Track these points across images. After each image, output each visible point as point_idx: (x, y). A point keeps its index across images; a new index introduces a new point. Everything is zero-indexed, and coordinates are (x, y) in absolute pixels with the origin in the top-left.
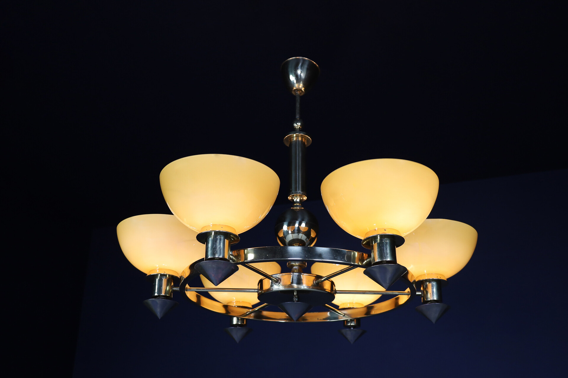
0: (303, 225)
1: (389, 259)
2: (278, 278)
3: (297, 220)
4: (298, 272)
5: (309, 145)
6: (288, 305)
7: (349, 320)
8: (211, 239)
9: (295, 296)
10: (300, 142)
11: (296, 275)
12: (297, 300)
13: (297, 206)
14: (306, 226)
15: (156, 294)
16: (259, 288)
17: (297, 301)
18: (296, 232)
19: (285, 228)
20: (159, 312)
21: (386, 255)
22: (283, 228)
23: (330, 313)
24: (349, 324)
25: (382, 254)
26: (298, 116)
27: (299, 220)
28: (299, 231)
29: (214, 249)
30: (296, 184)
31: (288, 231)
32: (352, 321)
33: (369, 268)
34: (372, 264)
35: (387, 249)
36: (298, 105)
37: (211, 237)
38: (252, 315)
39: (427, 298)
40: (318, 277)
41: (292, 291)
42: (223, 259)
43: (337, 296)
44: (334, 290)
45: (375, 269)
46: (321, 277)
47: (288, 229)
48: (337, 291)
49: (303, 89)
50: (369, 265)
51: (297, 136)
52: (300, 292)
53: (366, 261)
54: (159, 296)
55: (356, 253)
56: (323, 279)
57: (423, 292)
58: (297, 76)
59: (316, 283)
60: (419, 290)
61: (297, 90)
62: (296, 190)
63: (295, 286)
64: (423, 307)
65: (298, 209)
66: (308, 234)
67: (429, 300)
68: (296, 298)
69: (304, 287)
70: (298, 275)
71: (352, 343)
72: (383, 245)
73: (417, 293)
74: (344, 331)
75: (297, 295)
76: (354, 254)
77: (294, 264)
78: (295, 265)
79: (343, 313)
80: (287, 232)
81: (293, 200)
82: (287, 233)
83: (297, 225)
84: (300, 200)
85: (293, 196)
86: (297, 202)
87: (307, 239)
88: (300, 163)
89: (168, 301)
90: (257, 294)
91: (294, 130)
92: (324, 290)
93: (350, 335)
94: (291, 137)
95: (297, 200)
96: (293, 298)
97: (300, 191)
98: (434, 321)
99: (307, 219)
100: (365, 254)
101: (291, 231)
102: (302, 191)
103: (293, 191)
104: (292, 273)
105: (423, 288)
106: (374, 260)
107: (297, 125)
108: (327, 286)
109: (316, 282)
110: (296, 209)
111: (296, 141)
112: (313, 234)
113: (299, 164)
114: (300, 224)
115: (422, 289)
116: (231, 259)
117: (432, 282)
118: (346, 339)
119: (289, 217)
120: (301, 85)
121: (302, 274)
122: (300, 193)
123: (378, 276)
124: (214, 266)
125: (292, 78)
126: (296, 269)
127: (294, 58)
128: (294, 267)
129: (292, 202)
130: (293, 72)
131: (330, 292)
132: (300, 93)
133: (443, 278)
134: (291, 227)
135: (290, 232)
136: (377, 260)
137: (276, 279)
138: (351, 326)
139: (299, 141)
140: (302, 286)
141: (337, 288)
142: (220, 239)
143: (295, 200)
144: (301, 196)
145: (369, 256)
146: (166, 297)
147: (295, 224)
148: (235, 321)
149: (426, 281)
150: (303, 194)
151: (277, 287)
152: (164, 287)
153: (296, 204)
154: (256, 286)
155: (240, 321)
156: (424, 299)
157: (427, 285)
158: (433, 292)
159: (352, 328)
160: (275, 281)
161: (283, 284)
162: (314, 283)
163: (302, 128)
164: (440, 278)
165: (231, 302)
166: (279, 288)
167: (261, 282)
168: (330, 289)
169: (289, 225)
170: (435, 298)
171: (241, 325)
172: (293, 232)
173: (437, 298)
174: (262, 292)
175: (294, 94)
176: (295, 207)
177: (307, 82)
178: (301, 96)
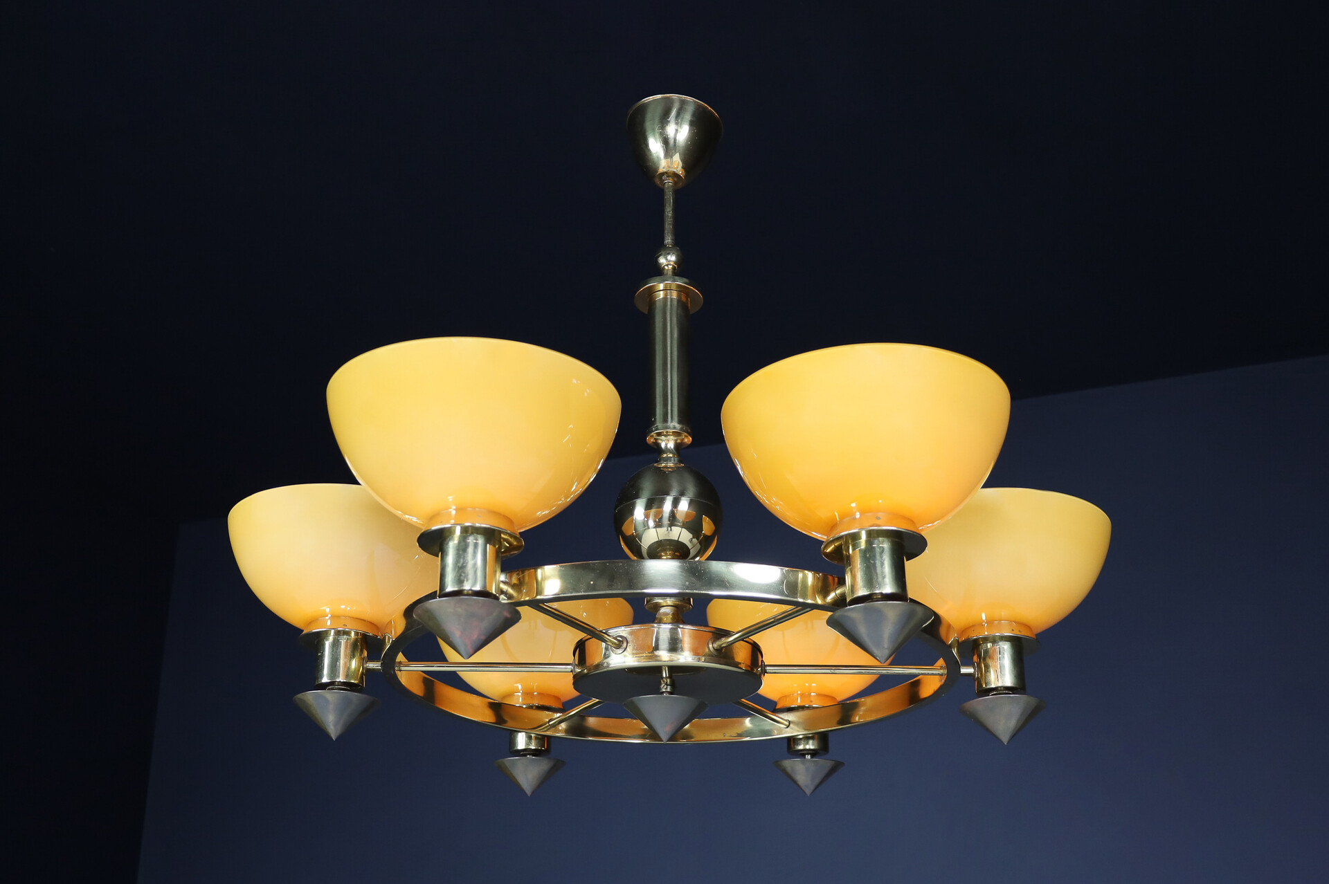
0: (684, 505)
1: (888, 590)
2: (621, 636)
3: (668, 494)
4: (670, 621)
5: (697, 309)
6: (646, 702)
7: (801, 737)
8: (452, 546)
9: (665, 681)
10: (675, 303)
11: (668, 630)
12: (669, 690)
13: (668, 459)
14: (690, 507)
15: (325, 680)
16: (577, 663)
17: (671, 693)
18: (666, 521)
19: (639, 512)
20: (332, 723)
21: (880, 579)
22: (632, 514)
23: (751, 722)
24: (801, 747)
25: (870, 580)
26: (668, 240)
27: (674, 493)
28: (673, 519)
29: (461, 569)
30: (665, 405)
31: (647, 521)
32: (807, 738)
33: (839, 613)
34: (848, 601)
35: (882, 564)
36: (669, 212)
37: (452, 539)
38: (563, 726)
39: (988, 682)
40: (721, 633)
41: (657, 670)
42: (484, 594)
43: (766, 679)
44: (760, 664)
45: (854, 615)
46: (727, 633)
47: (646, 516)
48: (768, 668)
49: (681, 172)
50: (841, 602)
51: (667, 289)
52: (675, 670)
53: (833, 595)
54: (332, 683)
55: (810, 576)
56: (731, 639)
57: (977, 668)
58: (666, 141)
59: (713, 647)
60: (969, 663)
61: (667, 174)
62: (665, 420)
63: (664, 656)
64: (979, 705)
65: (670, 466)
66: (694, 526)
67: (993, 686)
68: (666, 684)
69: (686, 658)
70: (670, 628)
71: (808, 792)
72: (875, 556)
73: (964, 670)
74: (787, 763)
75: (670, 677)
76: (805, 577)
77: (661, 603)
78: (665, 605)
79: (786, 720)
80: (645, 523)
81: (658, 445)
82: (645, 526)
83: (667, 506)
84: (676, 444)
85: (659, 435)
86: (667, 450)
87: (695, 540)
88: (675, 353)
89: (354, 696)
90: (571, 675)
91: (658, 272)
92: (736, 665)
93: (803, 773)
94: (651, 292)
95: (669, 446)
96: (661, 684)
97: (675, 424)
98: (1005, 739)
99: (691, 490)
100: (830, 578)
101: (655, 521)
102: (681, 421)
103: (659, 424)
104: (655, 625)
105: (979, 656)
106: (853, 589)
107: (668, 260)
108: (742, 654)
109: (715, 645)
110: (666, 467)
111: (665, 299)
112: (707, 527)
113: (671, 357)
114: (676, 503)
115: (975, 658)
116: (502, 592)
117: (1001, 643)
118: (795, 782)
119: (647, 487)
120: (676, 163)
121: (681, 626)
122: (674, 428)
123: (863, 631)
124: (459, 610)
125: (655, 146)
126: (666, 614)
127: (659, 96)
128: (663, 610)
129: (658, 451)
130: (657, 131)
131: (749, 669)
132: (675, 183)
133: (1023, 633)
134: (653, 511)
135: (651, 523)
136: (862, 592)
137: (615, 638)
138: (805, 752)
139: (671, 300)
140: (679, 656)
141: (770, 656)
142: (476, 545)
143: (663, 445)
144: (676, 434)
145: (842, 582)
146: (348, 686)
147: (662, 502)
148: (521, 741)
149: (986, 639)
150: (681, 429)
151: (622, 659)
152: (345, 663)
153: (665, 455)
154: (569, 658)
155: (533, 742)
156: (980, 685)
157: (987, 652)
158: (1002, 667)
159: (808, 757)
160: (615, 644)
161: (635, 652)
162: (708, 647)
163: (679, 271)
164: (1019, 631)
165: (510, 695)
166: (624, 662)
167: (580, 647)
168: (749, 662)
169: (648, 506)
170: (1008, 680)
171: (535, 753)
172: (659, 524)
173: (1013, 683)
174: (584, 671)
175: (660, 184)
176: (663, 464)
177: (692, 156)
178: (677, 190)
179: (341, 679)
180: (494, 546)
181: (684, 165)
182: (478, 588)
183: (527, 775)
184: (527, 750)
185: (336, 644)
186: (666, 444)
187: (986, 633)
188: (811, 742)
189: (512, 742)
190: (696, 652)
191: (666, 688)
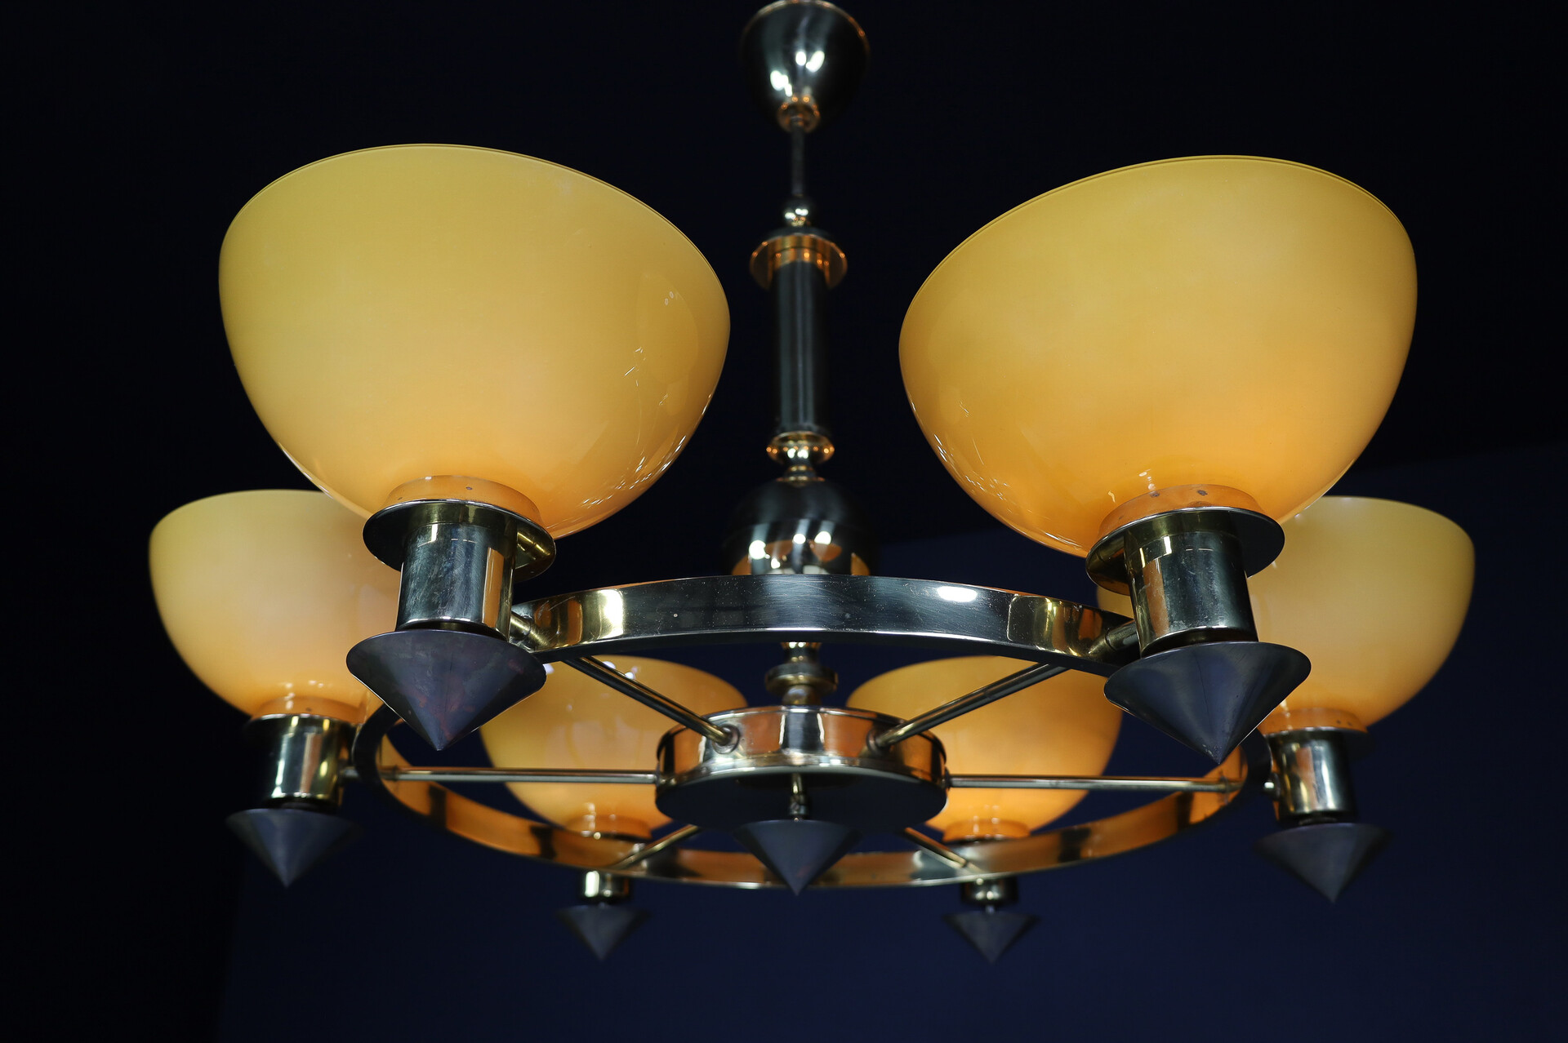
0: (824, 538)
2: (729, 726)
3: (801, 516)
4: (803, 701)
5: (838, 276)
6: (769, 830)
7: (980, 882)
8: (424, 546)
9: (797, 797)
10: (808, 267)
11: (802, 716)
12: (802, 811)
13: (799, 473)
14: (834, 537)
15: (277, 793)
16: (661, 769)
17: (805, 817)
18: (797, 561)
19: (757, 549)
20: (282, 858)
22: (747, 552)
23: (924, 857)
24: (980, 895)
26: (798, 190)
27: (811, 514)
28: (808, 555)
30: (795, 399)
31: (770, 560)
32: (988, 884)
33: (1125, 671)
34: (1143, 647)
36: (798, 155)
37: (426, 529)
38: (645, 864)
39: (1298, 803)
40: (884, 723)
41: (785, 780)
42: (476, 628)
43: (953, 795)
44: (943, 773)
46: (891, 723)
47: (768, 551)
48: (954, 779)
49: (814, 106)
50: (1122, 654)
51: (798, 247)
52: (815, 780)
53: (1102, 643)
54: (289, 799)
55: (1052, 605)
56: (901, 732)
57: (1279, 782)
58: (795, 74)
59: (876, 744)
61: (794, 108)
62: (794, 417)
63: (797, 757)
64: (1288, 840)
65: (803, 481)
67: (1307, 810)
68: (799, 803)
69: (831, 760)
70: (806, 714)
71: (992, 962)
73: (1266, 785)
74: (964, 919)
75: (804, 791)
77: (790, 677)
78: (795, 682)
79: (964, 858)
80: (767, 562)
81: (785, 455)
82: (765, 567)
83: (799, 539)
84: (812, 454)
85: (786, 439)
86: (797, 461)
88: (809, 331)
89: (316, 819)
90: (652, 789)
91: (785, 227)
92: (907, 771)
93: (985, 934)
94: (776, 251)
95: (800, 455)
96: (789, 803)
97: (810, 423)
98: (1332, 891)
99: (837, 514)
101: (780, 560)
102: (819, 420)
103: (785, 423)
104: (783, 708)
105: (1281, 763)
106: (1152, 628)
107: (797, 215)
108: (917, 759)
109: (879, 741)
110: (796, 481)
111: (793, 265)
114: (812, 533)
115: (1275, 768)
116: (518, 634)
117: (1314, 743)
118: (972, 945)
119: (770, 508)
120: (807, 98)
121: (822, 710)
122: (809, 429)
124: (422, 655)
125: (779, 81)
126: (797, 697)
128: (793, 691)
129: (785, 462)
130: (782, 60)
131: (928, 778)
132: (807, 124)
133: (1356, 727)
134: (777, 545)
135: (775, 564)
136: (1172, 629)
137: (720, 729)
138: (986, 902)
139: (803, 263)
140: (822, 758)
141: (954, 764)
143: (791, 454)
144: (812, 439)
146: (311, 803)
147: (792, 531)
148: (592, 884)
149: (1290, 737)
150: (819, 432)
151: (729, 762)
152: (310, 768)
153: (794, 469)
154: (650, 760)
155: (609, 885)
156: (1284, 807)
157: (1292, 758)
158: (1321, 780)
159: (990, 910)
160: (718, 737)
161: (750, 750)
162: (868, 744)
163: (812, 222)
164: (1350, 724)
165: (579, 819)
166: (734, 767)
167: (667, 745)
168: (927, 769)
169: (770, 540)
170: (1331, 803)
171: (610, 901)
172: (785, 565)
173: (1338, 805)
174: (673, 781)
175: (784, 122)
176: (792, 478)
177: (829, 85)
178: (809, 129)
179: (301, 793)
181: (818, 96)
182: (468, 618)
183: (599, 934)
184: (599, 898)
185: (298, 740)
186: (796, 453)
187: (1290, 728)
188: (995, 888)
189: (581, 885)
190: (845, 753)
191: (798, 810)
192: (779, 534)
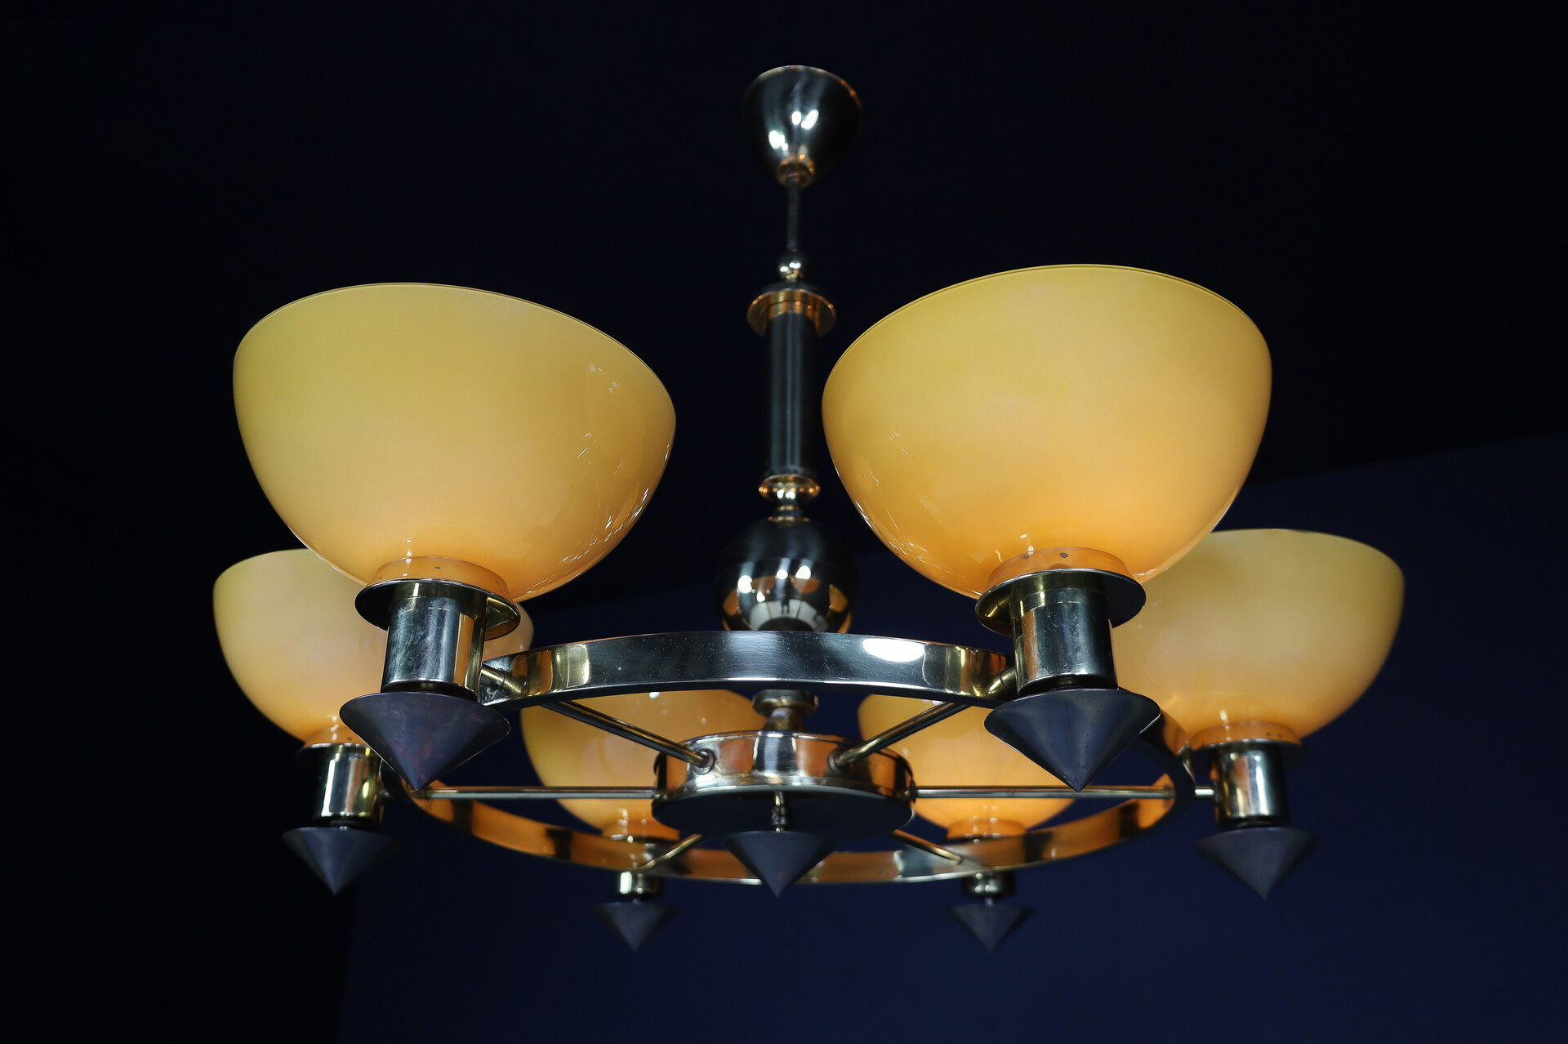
0: (804, 573)
1: (1083, 671)
2: (706, 750)
3: (783, 555)
4: (784, 728)
6: (751, 838)
7: (978, 876)
8: (403, 615)
9: (777, 810)
10: (799, 318)
11: (776, 740)
12: (783, 821)
13: (787, 513)
14: (813, 571)
15: (326, 812)
16: (657, 786)
17: (786, 828)
18: (780, 594)
19: (744, 584)
20: (331, 870)
21: (1070, 653)
22: (735, 586)
23: (902, 857)
24: (978, 889)
25: (1055, 653)
26: (792, 245)
27: (792, 554)
28: (790, 590)
30: (783, 443)
31: (756, 594)
32: (986, 878)
33: (1003, 709)
34: (1019, 690)
35: (1073, 629)
36: (793, 211)
37: (405, 604)
39: (1235, 809)
40: (847, 744)
41: (769, 795)
42: (449, 688)
44: (908, 785)
45: (1029, 713)
47: (754, 586)
48: (921, 791)
49: (809, 164)
50: (1008, 692)
51: (790, 300)
52: (792, 795)
53: (997, 683)
54: (336, 818)
55: (962, 654)
56: (864, 749)
57: (1218, 788)
58: (791, 133)
59: (836, 764)
60: (1206, 784)
61: (792, 167)
62: (783, 462)
63: (772, 776)
64: (1222, 842)
65: (789, 521)
66: (817, 599)
67: (1242, 814)
68: (780, 815)
69: (800, 779)
70: (781, 739)
71: (990, 946)
72: (1061, 616)
73: (1199, 792)
74: (962, 911)
75: (785, 804)
76: (956, 657)
77: (774, 700)
78: (779, 704)
79: (958, 855)
80: (753, 596)
81: (775, 495)
82: (751, 601)
83: (782, 574)
84: (798, 494)
85: (776, 481)
86: (786, 501)
87: (820, 618)
90: (651, 801)
91: (779, 280)
92: (875, 789)
93: (982, 924)
94: (769, 304)
95: (788, 496)
96: (771, 815)
97: (796, 467)
98: (1263, 890)
99: (816, 551)
100: (994, 657)
101: (765, 594)
102: (804, 463)
103: (775, 466)
105: (1220, 771)
106: (1026, 673)
107: (791, 269)
108: (881, 772)
109: (840, 760)
110: (783, 522)
111: (785, 315)
112: (836, 602)
114: (793, 570)
115: (1214, 775)
116: (491, 685)
117: (1251, 753)
118: (972, 934)
119: (757, 546)
120: (803, 155)
121: (795, 734)
122: (795, 472)
123: (1043, 738)
125: (777, 140)
126: (780, 718)
127: (779, 69)
128: (776, 713)
129: (773, 503)
130: (779, 120)
131: (891, 794)
132: (802, 179)
133: (1287, 738)
134: (762, 580)
135: (761, 597)
136: (1040, 675)
137: (699, 754)
138: (985, 895)
139: (794, 315)
140: (793, 777)
141: (922, 776)
142: (442, 614)
143: (780, 495)
144: (799, 481)
145: (1011, 664)
146: (354, 821)
147: (775, 568)
148: (626, 883)
149: (1229, 748)
150: (804, 474)
151: (708, 781)
152: (353, 790)
153: (782, 508)
154: (652, 780)
155: (640, 883)
156: (1223, 812)
157: (1231, 764)
158: (1254, 787)
159: (990, 902)
160: (697, 760)
161: (725, 771)
163: (805, 277)
164: (1279, 736)
165: (613, 823)
166: (717, 785)
167: (661, 765)
168: (891, 785)
169: (756, 576)
170: (1264, 808)
171: (642, 897)
172: (770, 598)
173: (1270, 810)
174: (665, 797)
175: (782, 179)
176: (780, 519)
177: (823, 142)
178: (804, 186)
179: (346, 812)
180: (471, 616)
181: (813, 155)
182: (440, 679)
183: (632, 927)
184: (632, 895)
186: (784, 494)
187: (1229, 739)
188: (992, 882)
189: (616, 883)
190: (813, 772)
191: (779, 820)
192: (765, 570)
